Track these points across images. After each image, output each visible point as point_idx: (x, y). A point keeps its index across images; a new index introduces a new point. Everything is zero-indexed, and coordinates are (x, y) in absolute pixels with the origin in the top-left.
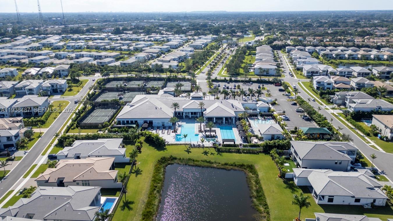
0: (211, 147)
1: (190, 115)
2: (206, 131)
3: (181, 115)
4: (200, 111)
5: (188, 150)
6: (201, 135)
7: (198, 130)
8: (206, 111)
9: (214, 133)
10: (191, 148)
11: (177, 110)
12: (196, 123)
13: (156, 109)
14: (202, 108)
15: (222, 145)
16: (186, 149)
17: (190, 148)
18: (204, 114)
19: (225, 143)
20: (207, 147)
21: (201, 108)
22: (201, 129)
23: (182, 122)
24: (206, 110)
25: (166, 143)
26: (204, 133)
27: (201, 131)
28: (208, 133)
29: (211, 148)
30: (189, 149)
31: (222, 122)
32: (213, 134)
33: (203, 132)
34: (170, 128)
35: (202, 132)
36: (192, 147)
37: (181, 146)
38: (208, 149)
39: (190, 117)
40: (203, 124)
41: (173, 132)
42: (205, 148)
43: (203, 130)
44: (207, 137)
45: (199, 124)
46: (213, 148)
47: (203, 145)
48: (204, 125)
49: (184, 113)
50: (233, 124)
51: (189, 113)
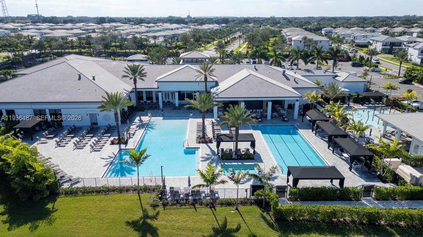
0: (244, 202)
1: (177, 102)
2: (219, 139)
3: (154, 101)
4: (202, 87)
5: (146, 216)
6: (204, 150)
7: (195, 136)
8: (218, 87)
9: (247, 145)
10: (160, 209)
11: (141, 85)
12: (191, 117)
13: (80, 79)
14: (209, 79)
15: (291, 193)
16: (137, 216)
17: (154, 206)
18: (214, 93)
19: (303, 184)
20: (229, 203)
21: (206, 78)
22: (204, 134)
23: (153, 116)
24: (217, 84)
25: (66, 186)
26: (213, 145)
27: (203, 139)
28: (227, 146)
29: (248, 208)
30: (151, 213)
31: (263, 117)
32: (244, 146)
33: (211, 142)
34: (109, 130)
35: (206, 142)
36: (164, 205)
37: (125, 195)
38: (232, 210)
39: (177, 105)
40: (208, 122)
41: (113, 143)
42: (218, 208)
43: (209, 134)
44: (226, 157)
45: (200, 120)
46: (256, 209)
47: (212, 191)
48: (213, 123)
49: (160, 94)
50: (295, 121)
51: (173, 93)
